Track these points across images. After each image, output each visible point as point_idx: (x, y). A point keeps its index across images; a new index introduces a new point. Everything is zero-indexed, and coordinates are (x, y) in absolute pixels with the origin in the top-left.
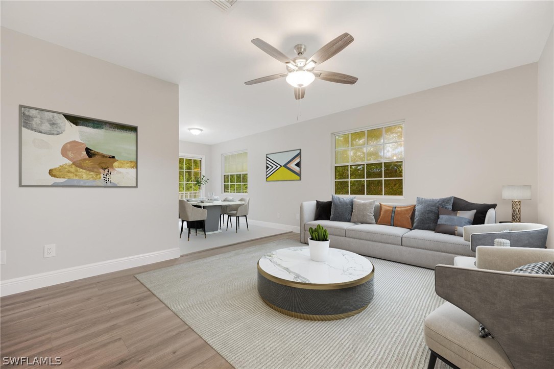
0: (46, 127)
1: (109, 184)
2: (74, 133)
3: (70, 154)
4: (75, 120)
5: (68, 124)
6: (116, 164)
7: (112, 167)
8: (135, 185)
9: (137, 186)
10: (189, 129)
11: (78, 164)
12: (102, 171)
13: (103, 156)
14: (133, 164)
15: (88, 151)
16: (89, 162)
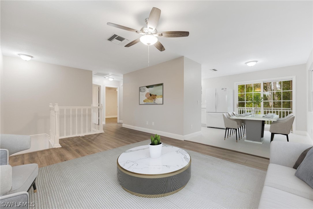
0: (143, 91)
1: (155, 103)
2: (148, 90)
3: (147, 96)
4: (148, 87)
5: (147, 88)
6: (157, 97)
7: (156, 98)
8: (162, 103)
9: (163, 104)
10: (246, 63)
11: (148, 98)
12: (153, 100)
13: (154, 95)
14: (162, 96)
15: (150, 94)
16: (151, 98)
